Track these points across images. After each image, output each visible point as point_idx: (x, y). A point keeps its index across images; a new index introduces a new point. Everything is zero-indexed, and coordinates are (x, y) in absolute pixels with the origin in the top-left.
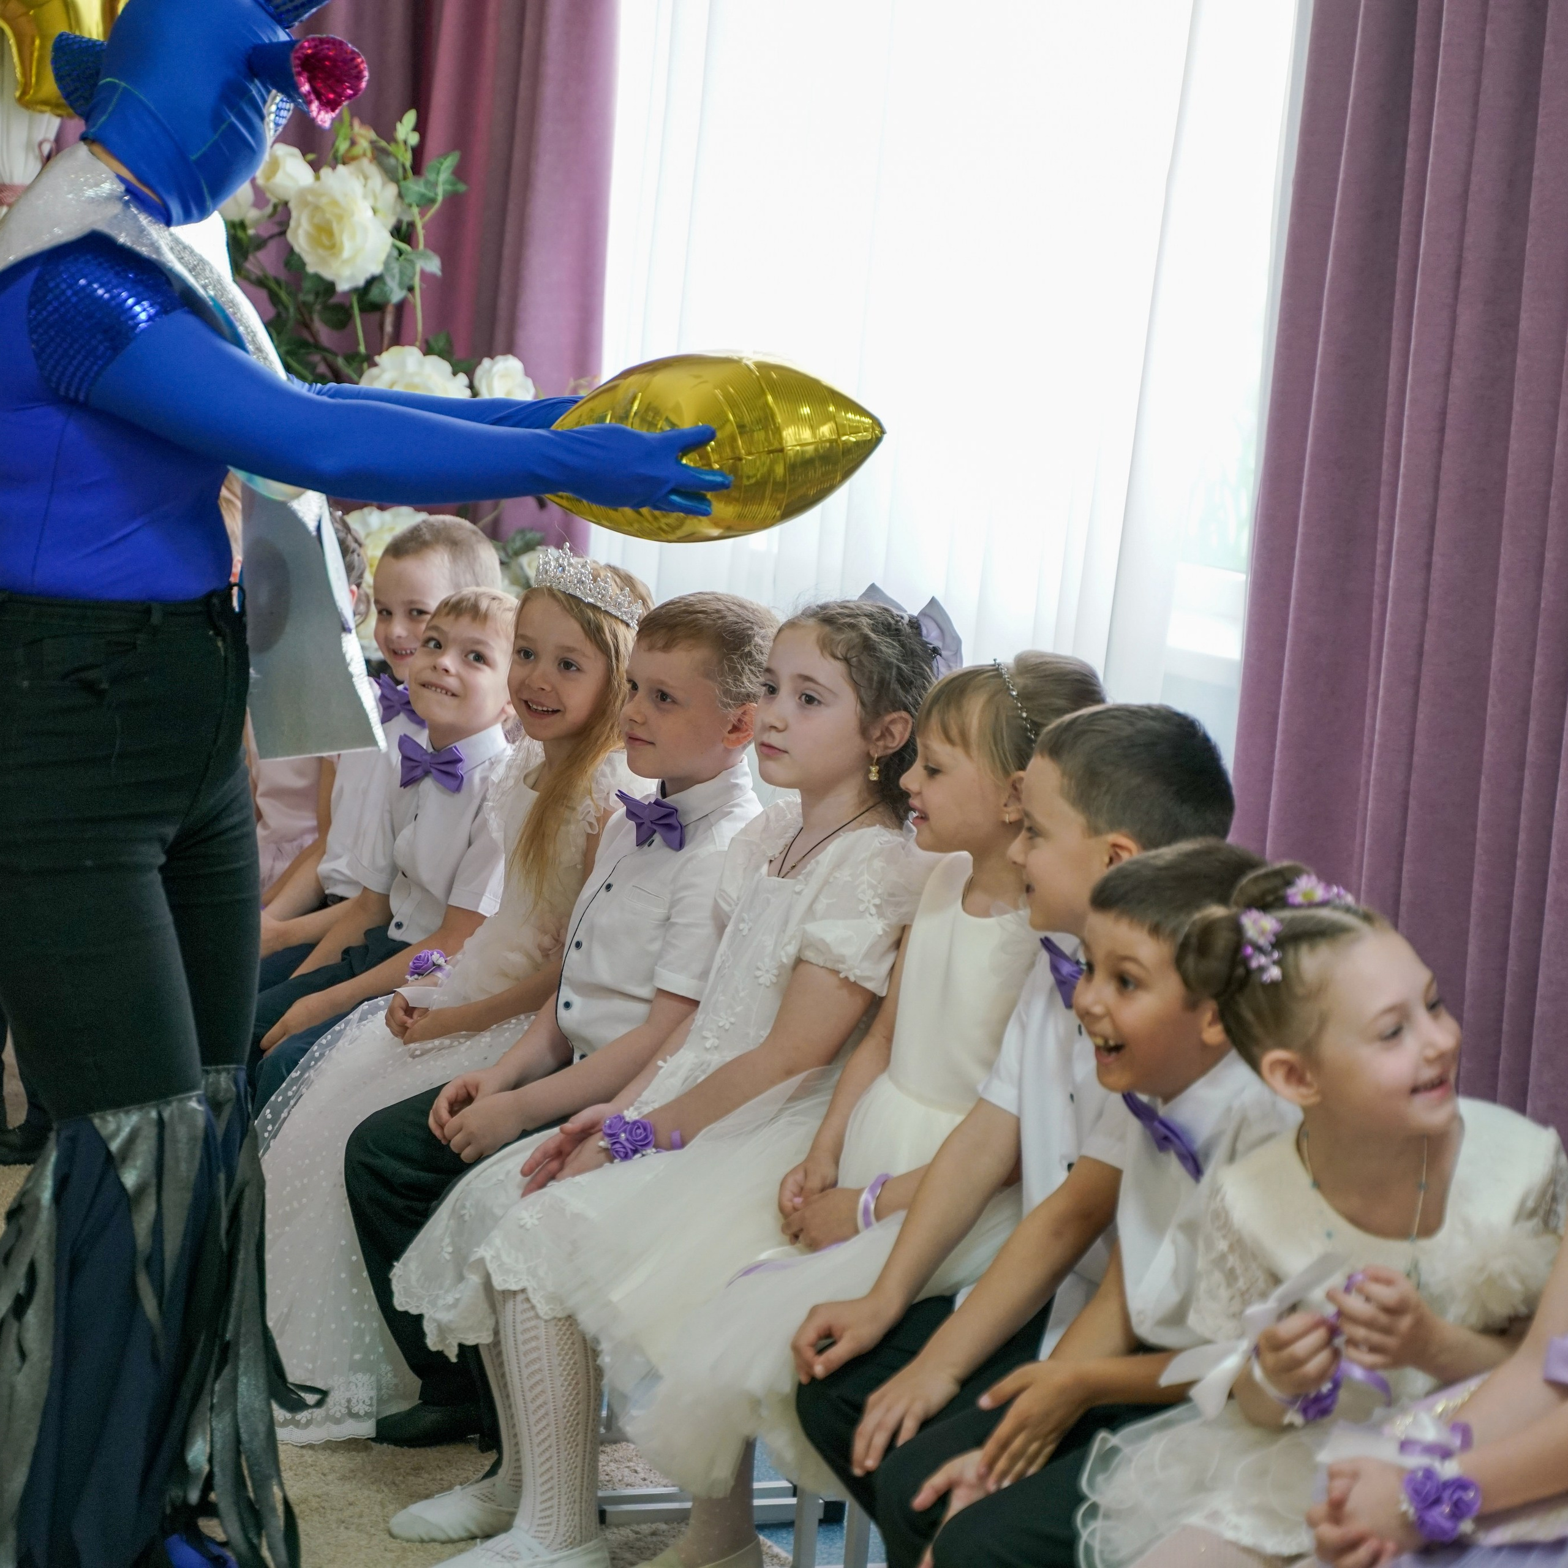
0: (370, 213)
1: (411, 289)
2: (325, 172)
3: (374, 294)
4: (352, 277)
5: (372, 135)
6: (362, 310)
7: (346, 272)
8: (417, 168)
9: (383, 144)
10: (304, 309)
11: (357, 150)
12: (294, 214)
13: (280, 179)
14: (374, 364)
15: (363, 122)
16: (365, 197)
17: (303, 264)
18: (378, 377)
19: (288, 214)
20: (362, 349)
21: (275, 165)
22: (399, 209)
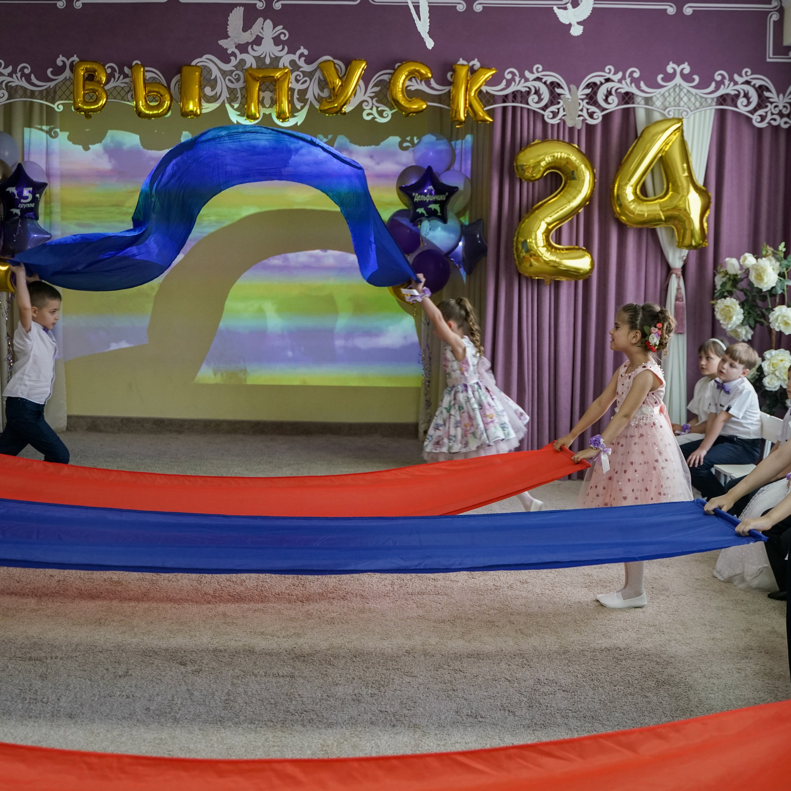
0: (772, 270)
1: (784, 290)
2: (759, 260)
3: (773, 292)
4: (767, 288)
5: (772, 249)
6: (770, 296)
7: (765, 286)
8: (785, 257)
9: (775, 251)
10: (754, 297)
11: (768, 254)
12: (751, 271)
13: (747, 262)
14: (773, 311)
15: (770, 246)
16: (770, 266)
17: (753, 285)
18: (774, 314)
19: (749, 271)
20: (770, 307)
21: (745, 259)
22: (780, 268)
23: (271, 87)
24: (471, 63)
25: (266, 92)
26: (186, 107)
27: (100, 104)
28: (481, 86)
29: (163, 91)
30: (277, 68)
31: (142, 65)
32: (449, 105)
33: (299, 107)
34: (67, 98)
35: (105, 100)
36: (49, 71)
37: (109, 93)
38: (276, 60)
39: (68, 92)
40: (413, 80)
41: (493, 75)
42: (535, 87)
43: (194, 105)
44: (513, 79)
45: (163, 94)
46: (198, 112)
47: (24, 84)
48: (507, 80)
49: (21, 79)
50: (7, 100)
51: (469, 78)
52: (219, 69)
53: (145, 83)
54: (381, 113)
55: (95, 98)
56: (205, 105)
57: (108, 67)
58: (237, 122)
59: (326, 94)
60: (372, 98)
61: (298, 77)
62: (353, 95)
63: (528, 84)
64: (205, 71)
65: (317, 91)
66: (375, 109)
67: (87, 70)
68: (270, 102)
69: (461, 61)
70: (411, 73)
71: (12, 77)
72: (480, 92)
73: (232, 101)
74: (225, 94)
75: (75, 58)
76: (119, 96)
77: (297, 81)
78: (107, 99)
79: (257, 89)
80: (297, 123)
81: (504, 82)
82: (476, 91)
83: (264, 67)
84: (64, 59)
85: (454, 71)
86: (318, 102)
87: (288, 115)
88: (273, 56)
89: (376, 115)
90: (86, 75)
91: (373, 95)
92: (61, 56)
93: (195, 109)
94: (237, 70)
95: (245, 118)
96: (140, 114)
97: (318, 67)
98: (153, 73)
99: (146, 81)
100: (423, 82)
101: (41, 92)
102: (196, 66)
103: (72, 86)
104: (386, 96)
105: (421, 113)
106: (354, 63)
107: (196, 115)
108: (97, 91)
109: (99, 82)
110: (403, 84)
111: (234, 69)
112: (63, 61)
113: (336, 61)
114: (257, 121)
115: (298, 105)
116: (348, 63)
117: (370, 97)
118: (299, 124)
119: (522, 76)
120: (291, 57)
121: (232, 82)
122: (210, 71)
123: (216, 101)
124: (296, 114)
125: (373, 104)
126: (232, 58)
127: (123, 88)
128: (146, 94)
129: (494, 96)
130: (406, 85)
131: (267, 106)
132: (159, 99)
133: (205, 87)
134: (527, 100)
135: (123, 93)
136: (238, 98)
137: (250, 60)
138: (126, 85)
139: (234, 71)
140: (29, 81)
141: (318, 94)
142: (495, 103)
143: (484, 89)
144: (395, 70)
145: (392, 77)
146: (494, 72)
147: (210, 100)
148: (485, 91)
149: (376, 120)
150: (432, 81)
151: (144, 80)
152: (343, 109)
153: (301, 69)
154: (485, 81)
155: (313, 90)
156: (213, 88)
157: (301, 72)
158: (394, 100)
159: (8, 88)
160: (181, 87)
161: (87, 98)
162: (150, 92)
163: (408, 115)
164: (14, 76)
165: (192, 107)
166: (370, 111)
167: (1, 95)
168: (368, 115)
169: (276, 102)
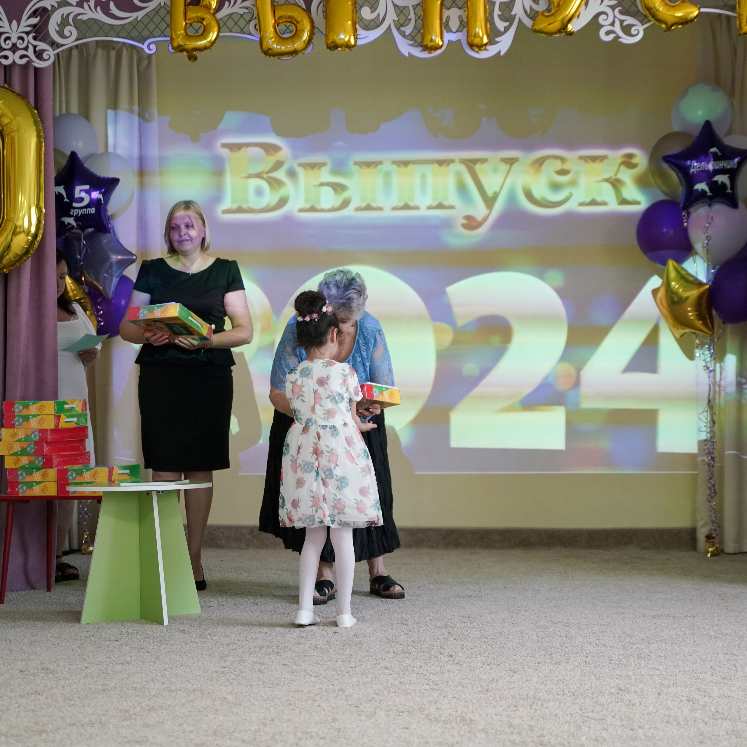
25: (451, 10)
26: (335, 35)
27: (209, 39)
29: (300, 15)
32: (733, 8)
33: (502, 29)
34: (163, 34)
35: (216, 33)
37: (221, 25)
39: (163, 26)
43: (346, 33)
45: (299, 19)
46: (352, 42)
47: (100, 16)
49: (96, 9)
50: (77, 40)
53: (273, 6)
54: (627, 30)
55: (200, 32)
56: (361, 32)
58: (409, 53)
59: (542, 5)
60: (613, 8)
62: (583, 6)
65: (528, 3)
66: (617, 23)
68: (459, 23)
71: (83, 8)
73: (402, 26)
74: (392, 16)
76: (236, 28)
78: (219, 31)
79: (438, 4)
80: (500, 52)
86: (531, 18)
87: (485, 40)
89: (620, 33)
91: (614, 2)
93: (347, 39)
95: (421, 49)
96: (268, 53)
99: (275, 4)
103: (169, 16)
104: (634, 3)
105: (689, 24)
107: (348, 46)
108: (205, 20)
109: (208, 7)
114: (439, 52)
115: (501, 25)
117: (610, 6)
118: (502, 53)
123: (378, 26)
124: (498, 39)
125: (615, 17)
127: (242, 15)
128: (275, 21)
131: (454, 30)
132: (294, 28)
133: (361, 6)
135: (242, 23)
136: (410, 20)
138: (246, 11)
140: (107, 12)
141: (531, 7)
147: (369, 26)
149: (620, 40)
151: (273, 1)
152: (570, 27)
156: (373, 8)
158: (649, 9)
159: (78, 24)
160: (326, 9)
161: (191, 32)
162: (280, 18)
163: (669, 28)
164: (85, 5)
165: (342, 36)
166: (611, 28)
167: (66, 32)
168: (608, 33)
169: (468, 22)
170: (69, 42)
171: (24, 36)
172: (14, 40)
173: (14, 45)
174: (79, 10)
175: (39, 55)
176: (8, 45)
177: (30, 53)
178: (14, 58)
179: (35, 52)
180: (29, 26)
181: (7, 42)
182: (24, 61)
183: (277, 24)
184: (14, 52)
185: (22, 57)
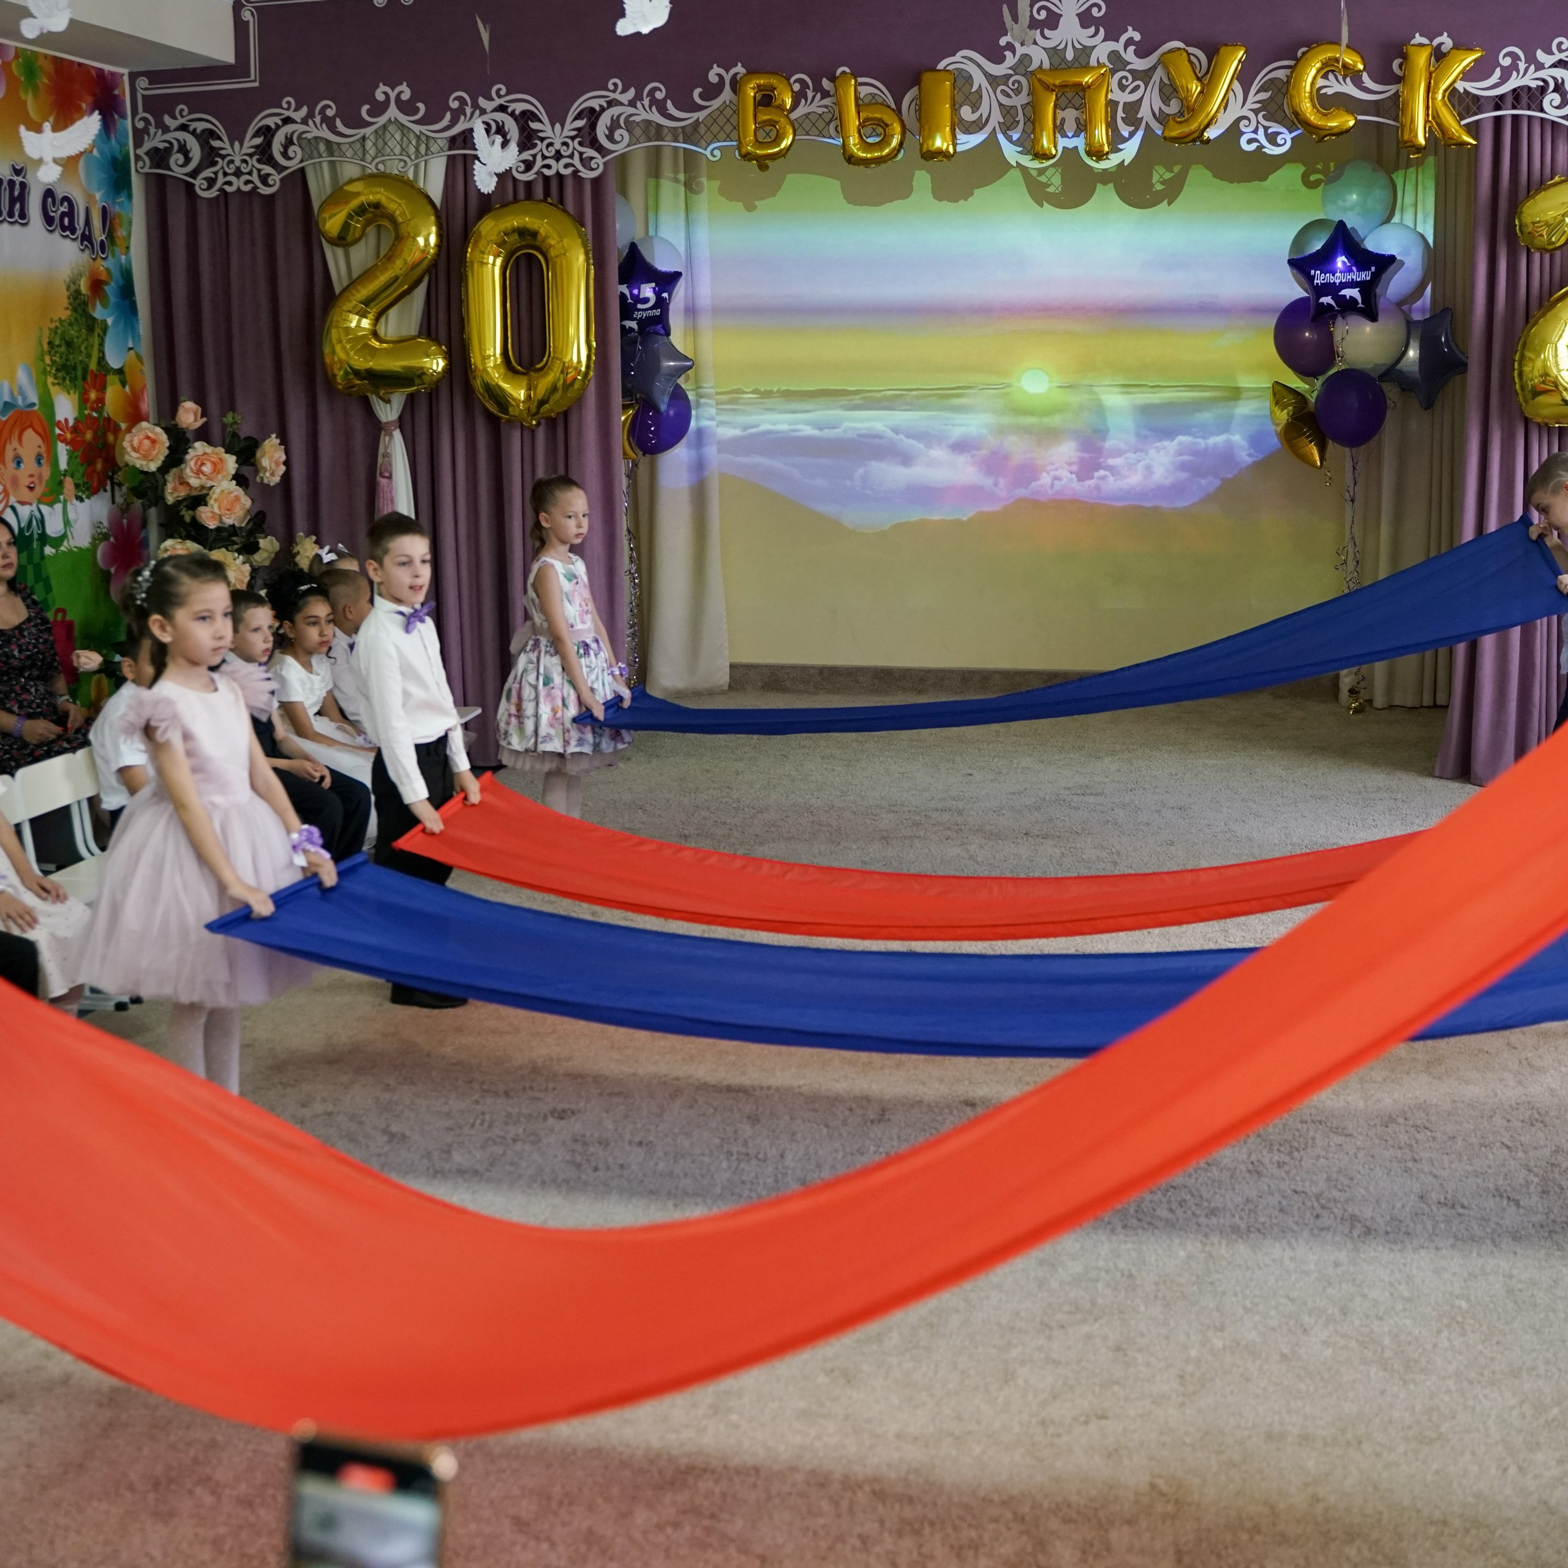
23: (1077, 101)
24: (1436, 42)
25: (1067, 110)
26: (930, 142)
27: (783, 145)
28: (1454, 81)
29: (889, 117)
30: (1086, 67)
31: (852, 74)
32: (1396, 119)
33: (1126, 134)
34: (728, 138)
35: (791, 137)
36: (697, 91)
37: (797, 126)
38: (1085, 52)
39: (728, 128)
40: (1331, 76)
41: (1475, 61)
42: (1554, 79)
43: (944, 140)
44: (1514, 67)
45: (889, 123)
46: (951, 150)
47: (656, 117)
48: (1503, 68)
49: (650, 108)
50: (629, 145)
51: (1432, 69)
52: (987, 74)
53: (857, 105)
54: (1272, 139)
55: (773, 135)
56: (961, 137)
57: (796, 81)
58: (1017, 162)
59: (1173, 108)
60: (1256, 112)
61: (1124, 81)
62: (1222, 110)
63: (1541, 74)
64: (962, 79)
65: (1158, 104)
66: (1261, 131)
67: (760, 88)
68: (1074, 126)
69: (1418, 39)
70: (1325, 64)
71: (636, 108)
72: (1452, 92)
73: (1008, 129)
74: (997, 117)
75: (739, 69)
76: (814, 131)
77: (1122, 88)
78: (795, 135)
79: (1052, 105)
80: (1123, 161)
81: (1498, 73)
82: (1445, 91)
83: (1063, 66)
84: (722, 71)
85: (1405, 57)
86: (1161, 123)
87: (1106, 149)
88: (1078, 46)
89: (1264, 142)
90: (758, 98)
91: (1258, 106)
92: (715, 66)
93: (944, 148)
94: (1016, 74)
95: (1030, 157)
96: (851, 159)
97: (1159, 62)
98: (872, 88)
99: (860, 102)
100: (1348, 80)
101: (683, 128)
102: (945, 70)
103: (735, 116)
104: (1281, 107)
105: (1344, 135)
106: (1223, 50)
107: (946, 155)
108: (777, 122)
109: (781, 107)
110: (1313, 84)
111: (1011, 72)
112: (719, 75)
113: (1191, 50)
114: (1052, 161)
115: (1125, 131)
116: (1212, 52)
117: (1253, 110)
118: (1126, 164)
119: (1531, 60)
120: (1111, 46)
121: (1009, 96)
122: (969, 79)
123: (980, 130)
124: (1120, 146)
125: (1258, 122)
126: (1008, 54)
127: (820, 115)
128: (860, 124)
129: (1477, 98)
130: (1317, 86)
131: (1070, 135)
132: (882, 130)
133: (961, 106)
134: (1541, 102)
135: (821, 124)
136: (1018, 122)
137: (1039, 57)
138: (825, 110)
139: (1011, 76)
140: (664, 112)
141: (1160, 109)
142: (1480, 111)
143: (1461, 86)
144: (1298, 60)
145: (1292, 73)
146: (1479, 54)
147: (971, 128)
148: (1462, 91)
149: (1264, 150)
150: (1365, 77)
151: (857, 98)
152: (1206, 134)
153: (1128, 68)
154: (1463, 72)
155: (1151, 102)
156: (975, 108)
157: (1129, 71)
158: (1296, 114)
159: (630, 126)
160: (920, 109)
161: (761, 136)
162: (866, 120)
163: (1321, 140)
164: (639, 104)
165: (939, 142)
166: (1253, 136)
167: (617, 137)
168: (1250, 142)
169: (1085, 126)
170: (619, 149)
171: (569, 141)
172: (557, 146)
173: (558, 152)
174: (631, 110)
175: (586, 162)
176: (551, 152)
177: (576, 161)
178: (558, 167)
179: (581, 159)
180: (574, 130)
181: (550, 148)
182: (570, 170)
183: (862, 125)
184: (558, 160)
185: (566, 166)
